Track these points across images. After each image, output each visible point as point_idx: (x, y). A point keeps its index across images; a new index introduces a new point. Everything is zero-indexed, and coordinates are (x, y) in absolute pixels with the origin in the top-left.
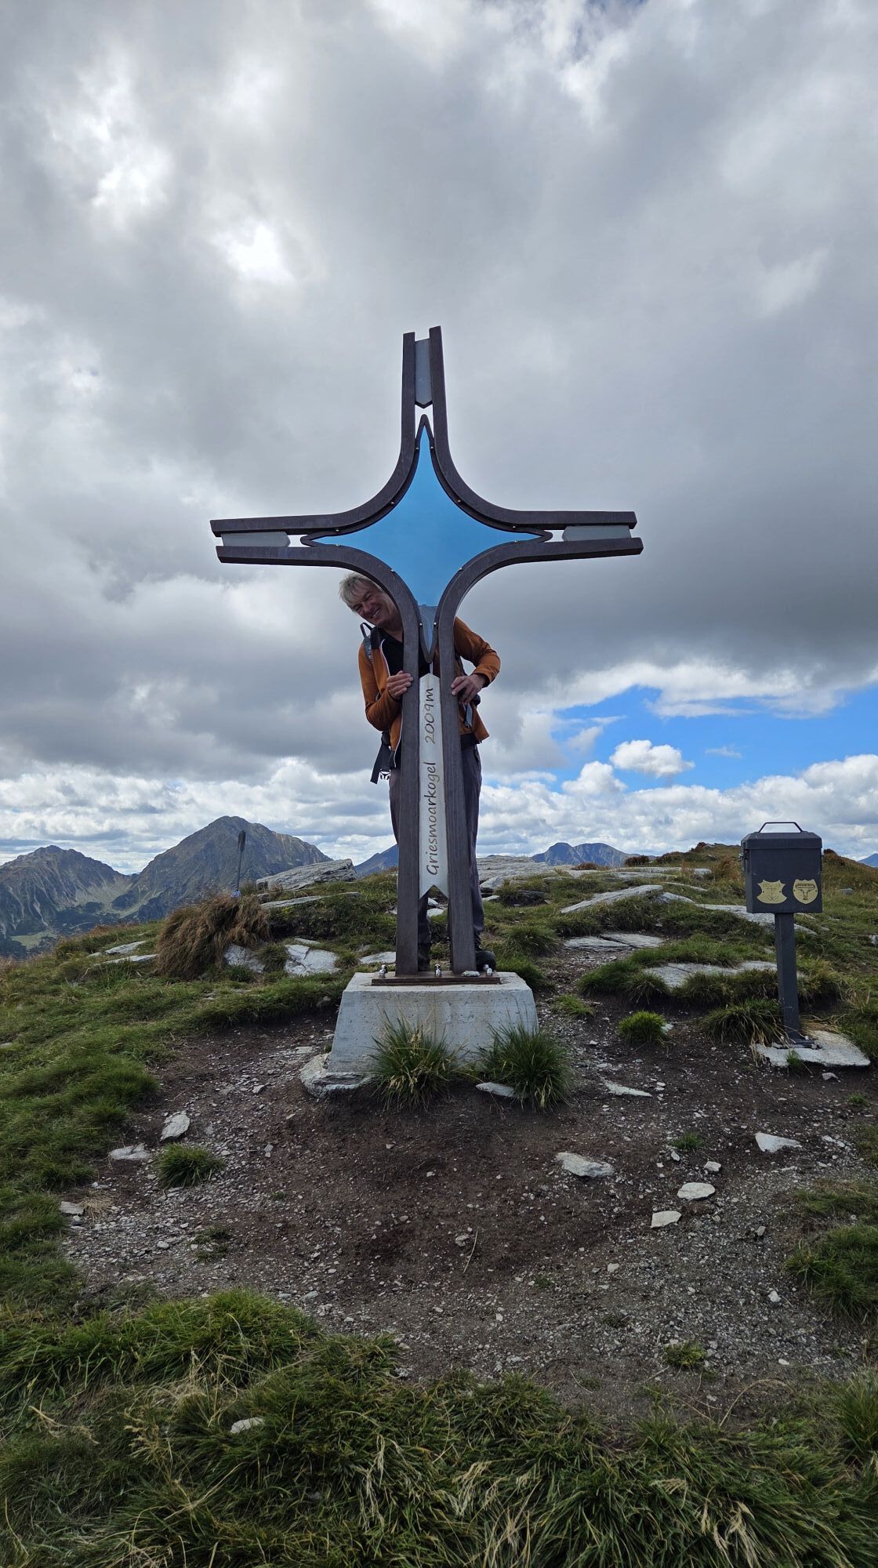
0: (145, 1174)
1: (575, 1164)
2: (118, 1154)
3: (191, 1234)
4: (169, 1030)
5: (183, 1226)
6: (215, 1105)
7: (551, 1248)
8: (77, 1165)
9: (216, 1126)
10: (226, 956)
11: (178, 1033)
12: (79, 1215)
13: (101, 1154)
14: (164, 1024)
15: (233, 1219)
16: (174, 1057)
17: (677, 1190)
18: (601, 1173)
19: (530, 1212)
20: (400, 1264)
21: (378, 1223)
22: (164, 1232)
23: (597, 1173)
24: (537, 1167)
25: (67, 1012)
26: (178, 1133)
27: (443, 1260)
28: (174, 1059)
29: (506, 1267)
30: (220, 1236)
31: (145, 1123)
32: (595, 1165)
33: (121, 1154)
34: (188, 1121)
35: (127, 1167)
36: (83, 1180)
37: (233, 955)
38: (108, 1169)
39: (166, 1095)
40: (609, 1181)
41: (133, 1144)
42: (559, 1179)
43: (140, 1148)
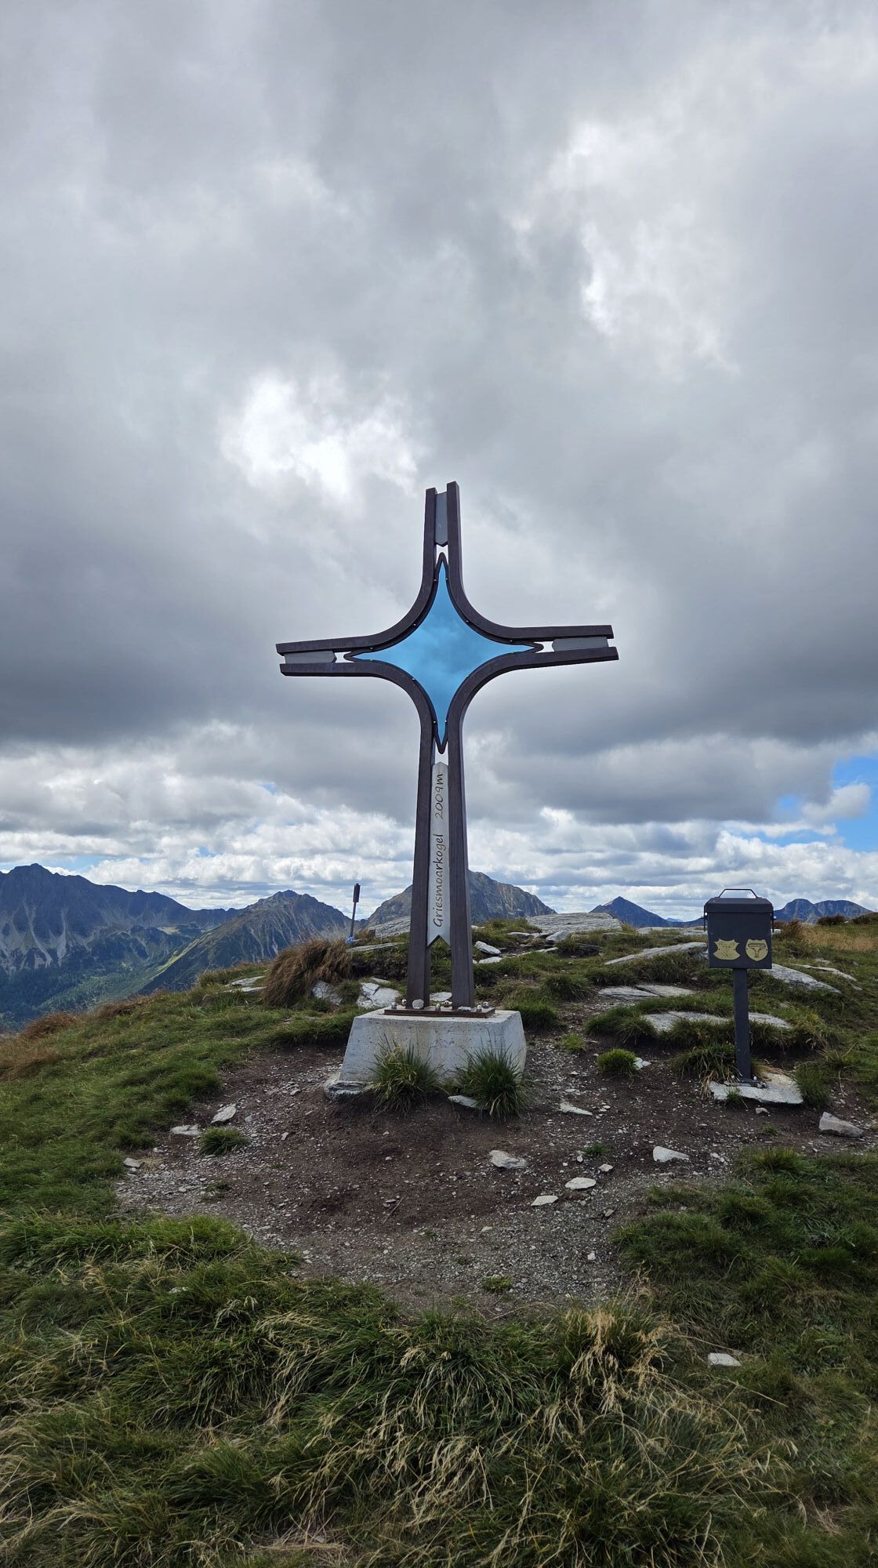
0: (193, 1145)
1: (499, 1158)
2: (178, 1130)
3: (205, 1185)
4: (248, 1045)
5: (201, 1180)
6: (259, 1101)
7: (449, 1215)
8: (146, 1134)
9: (253, 1117)
10: (314, 990)
11: (254, 1048)
12: (136, 1167)
13: (166, 1129)
14: (246, 1040)
15: (237, 1178)
16: (244, 1066)
17: (566, 1182)
18: (515, 1166)
19: (448, 1189)
20: (338, 1216)
21: (336, 1188)
22: (188, 1183)
23: (512, 1165)
24: (472, 1160)
25: (182, 1029)
26: (224, 1119)
27: (370, 1215)
28: (243, 1066)
29: (410, 1223)
30: (224, 1187)
31: (202, 1110)
32: (513, 1160)
33: (180, 1130)
34: (234, 1112)
35: (182, 1139)
36: (147, 1145)
37: (319, 989)
38: (167, 1139)
39: (227, 1092)
40: (519, 1172)
41: (190, 1124)
42: (483, 1168)
43: (195, 1127)
